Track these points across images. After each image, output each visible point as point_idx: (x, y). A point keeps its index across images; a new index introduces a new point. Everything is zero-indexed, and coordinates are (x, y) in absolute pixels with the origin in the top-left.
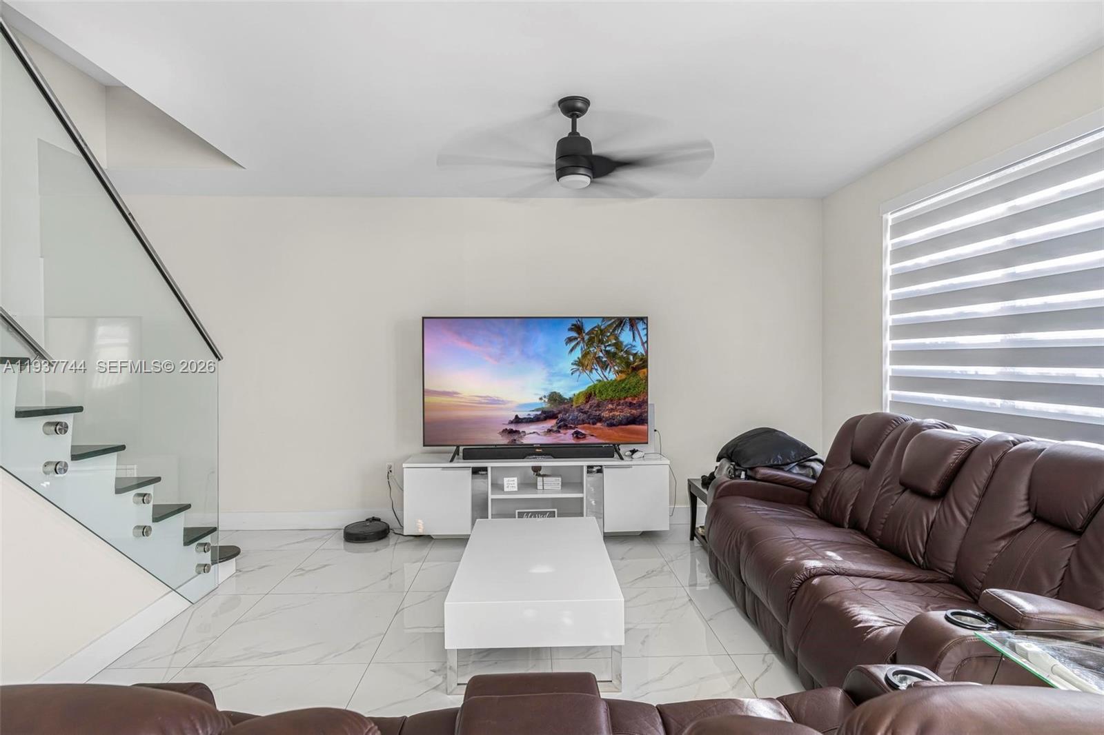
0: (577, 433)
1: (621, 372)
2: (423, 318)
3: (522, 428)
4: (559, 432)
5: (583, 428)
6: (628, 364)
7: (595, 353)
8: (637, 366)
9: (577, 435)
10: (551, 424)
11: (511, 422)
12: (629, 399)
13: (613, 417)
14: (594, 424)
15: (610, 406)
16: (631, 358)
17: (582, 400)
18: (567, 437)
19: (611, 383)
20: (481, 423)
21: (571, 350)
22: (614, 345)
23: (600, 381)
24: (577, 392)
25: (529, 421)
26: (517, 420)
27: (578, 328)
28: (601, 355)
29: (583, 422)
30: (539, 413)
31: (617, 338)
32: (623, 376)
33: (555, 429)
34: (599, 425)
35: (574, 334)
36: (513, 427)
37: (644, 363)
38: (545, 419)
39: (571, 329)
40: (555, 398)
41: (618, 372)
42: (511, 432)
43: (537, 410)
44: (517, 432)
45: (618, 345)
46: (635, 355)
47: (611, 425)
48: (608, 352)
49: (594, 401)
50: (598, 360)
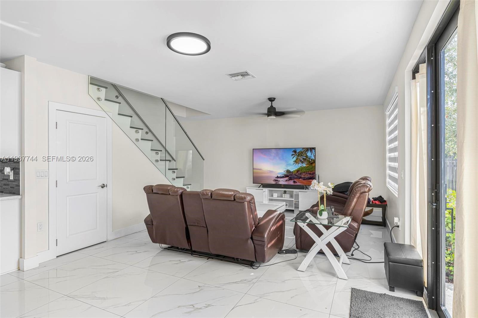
0: (294, 181)
1: (307, 164)
2: (253, 149)
3: (279, 179)
4: (289, 181)
5: (296, 180)
6: (309, 162)
7: (300, 159)
8: (312, 163)
9: (294, 182)
10: (287, 178)
11: (276, 178)
12: (310, 172)
13: (305, 177)
14: (299, 179)
15: (304, 174)
16: (310, 160)
17: (296, 172)
18: (291, 183)
19: (304, 167)
20: (268, 178)
21: (293, 158)
22: (306, 156)
23: (301, 167)
24: (294, 170)
25: (281, 177)
26: (278, 177)
27: (295, 152)
28: (301, 159)
29: (296, 178)
30: (284, 175)
31: (306, 154)
32: (308, 165)
33: (288, 180)
34: (301, 179)
35: (294, 153)
36: (277, 179)
37: (314, 161)
38: (285, 177)
39: (293, 152)
40: (288, 171)
41: (306, 164)
42: (276, 180)
43: (283, 174)
44: (277, 180)
45: (307, 156)
46: (312, 159)
47: (304, 179)
48: (303, 159)
49: (299, 172)
50: (301, 160)
